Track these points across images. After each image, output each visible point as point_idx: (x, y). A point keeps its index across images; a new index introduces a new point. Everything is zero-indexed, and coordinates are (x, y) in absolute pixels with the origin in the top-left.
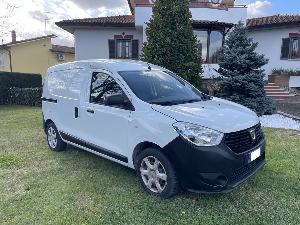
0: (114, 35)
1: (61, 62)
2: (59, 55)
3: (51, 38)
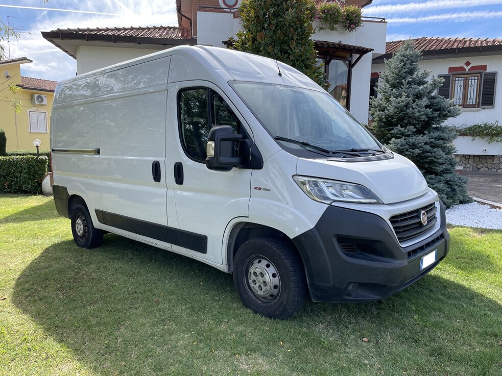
1: (39, 109)
2: (36, 96)
3: (20, 63)
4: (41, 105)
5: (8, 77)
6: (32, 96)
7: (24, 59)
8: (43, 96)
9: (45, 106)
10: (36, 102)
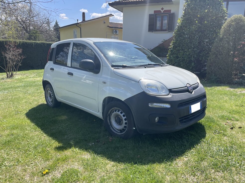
0: (154, 11)
1: (116, 36)
2: (114, 30)
3: (109, 17)
4: (117, 34)
5: (105, 23)
6: (113, 31)
7: (111, 15)
8: (117, 31)
9: (117, 35)
10: (114, 33)
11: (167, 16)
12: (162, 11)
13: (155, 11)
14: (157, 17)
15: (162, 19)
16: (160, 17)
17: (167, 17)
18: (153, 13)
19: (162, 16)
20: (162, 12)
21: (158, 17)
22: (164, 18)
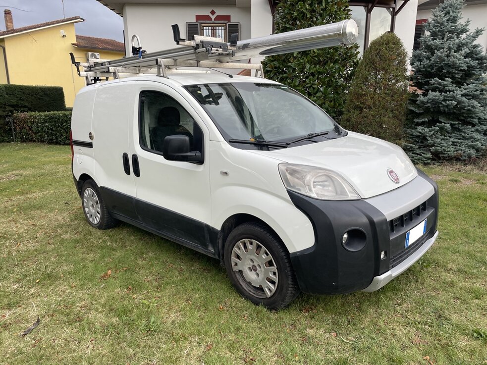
0: (196, 15)
2: (90, 54)
3: (74, 22)
5: (64, 36)
6: (86, 55)
7: (77, 18)
11: (223, 28)
12: (213, 17)
13: (198, 17)
14: (203, 30)
15: (213, 33)
16: (209, 30)
17: (223, 31)
18: (193, 20)
19: (212, 28)
20: (213, 20)
21: (206, 30)
22: (217, 31)
